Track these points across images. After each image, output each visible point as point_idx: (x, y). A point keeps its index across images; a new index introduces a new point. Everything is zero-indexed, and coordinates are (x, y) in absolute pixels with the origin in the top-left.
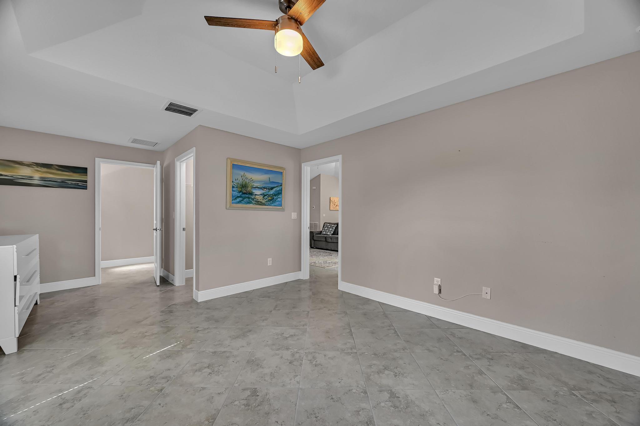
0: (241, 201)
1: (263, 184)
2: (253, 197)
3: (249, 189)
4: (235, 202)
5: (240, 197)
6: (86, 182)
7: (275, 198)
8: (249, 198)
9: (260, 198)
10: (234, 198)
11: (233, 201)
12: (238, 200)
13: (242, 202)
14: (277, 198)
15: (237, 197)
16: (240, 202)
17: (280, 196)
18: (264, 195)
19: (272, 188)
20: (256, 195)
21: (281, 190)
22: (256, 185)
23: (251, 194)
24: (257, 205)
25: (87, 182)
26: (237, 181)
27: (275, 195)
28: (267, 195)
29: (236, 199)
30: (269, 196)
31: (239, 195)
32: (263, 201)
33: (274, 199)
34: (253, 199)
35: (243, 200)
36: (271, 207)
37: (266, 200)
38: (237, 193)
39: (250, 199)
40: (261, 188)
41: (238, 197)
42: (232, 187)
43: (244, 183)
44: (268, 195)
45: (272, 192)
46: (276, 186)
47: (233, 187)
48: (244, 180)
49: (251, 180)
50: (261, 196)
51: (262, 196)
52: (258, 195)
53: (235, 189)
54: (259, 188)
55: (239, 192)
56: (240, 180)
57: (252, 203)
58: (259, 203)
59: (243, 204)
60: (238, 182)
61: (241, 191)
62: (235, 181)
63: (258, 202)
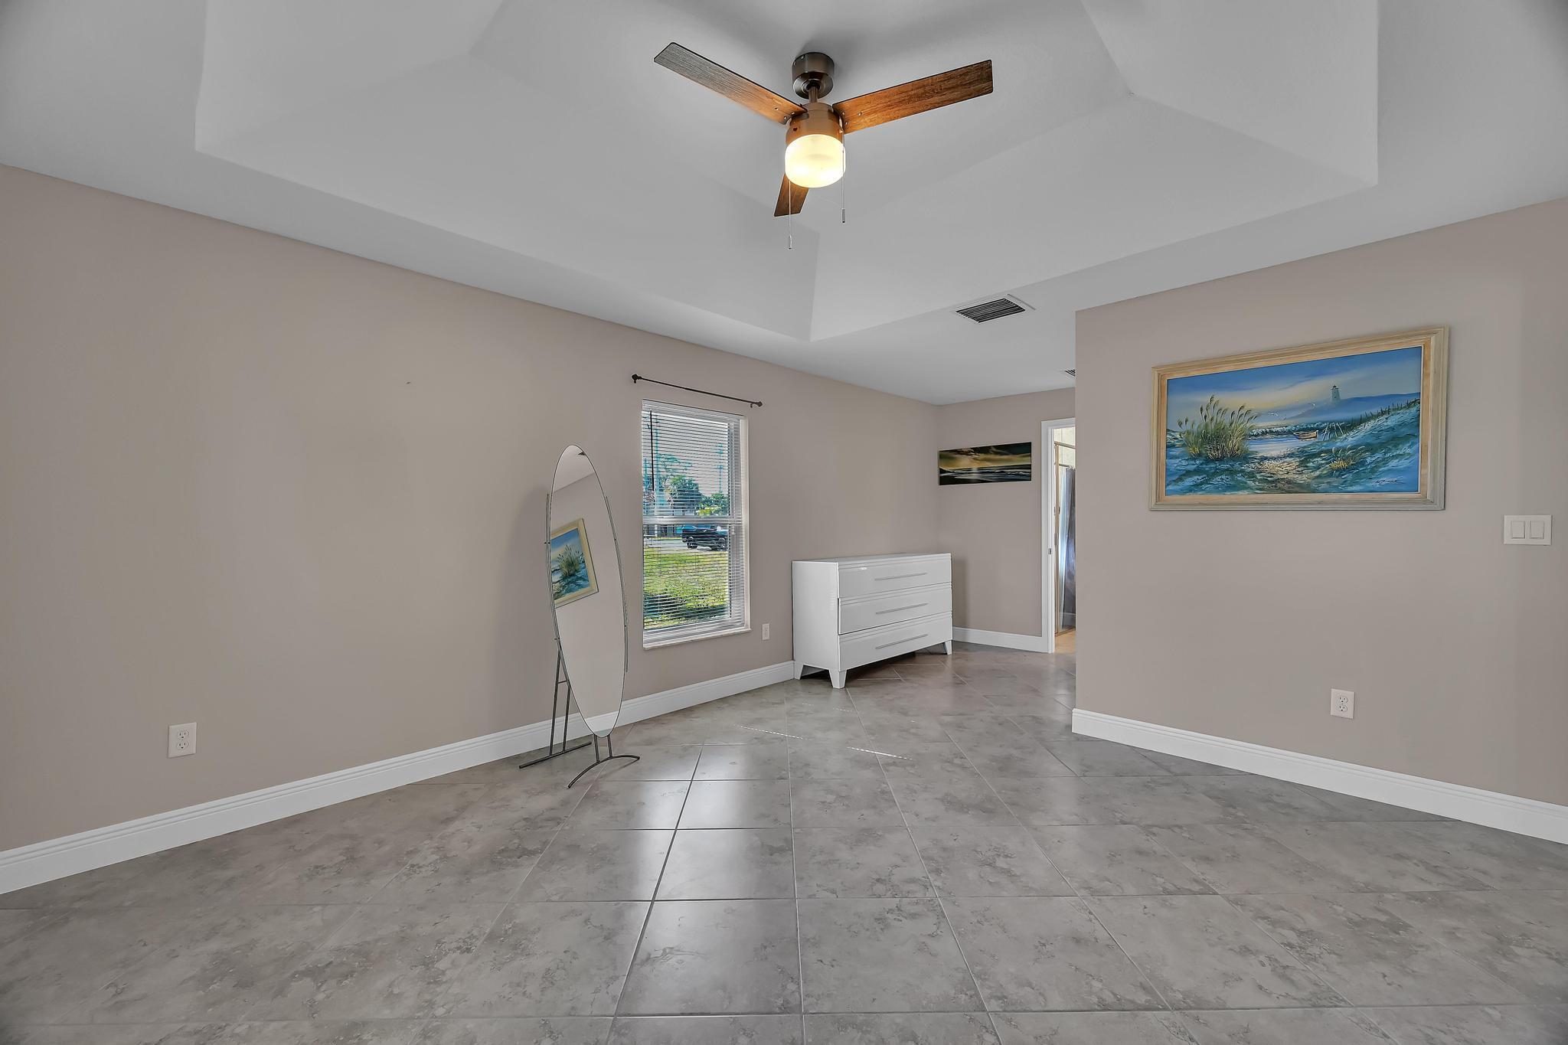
0: (1202, 483)
1: (1298, 416)
2: (1249, 468)
3: (1234, 443)
4: (1176, 487)
5: (1197, 472)
6: (1029, 467)
7: (1369, 460)
8: (1231, 472)
9: (1286, 469)
10: (1174, 478)
11: (1170, 487)
12: (1189, 482)
13: (1204, 487)
14: (1385, 461)
15: (1184, 475)
16: (1196, 487)
17: (1405, 449)
18: (1305, 457)
19: (1351, 426)
20: (1266, 458)
21: (1416, 422)
22: (1262, 425)
23: (1246, 457)
24: (1270, 491)
25: (1030, 469)
26: (1186, 427)
27: (1371, 449)
28: (1322, 452)
29: (1180, 479)
30: (1334, 455)
31: (1192, 467)
32: (1302, 479)
33: (1363, 463)
34: (1251, 476)
35: (1209, 480)
36: (1347, 496)
37: (1318, 473)
38: (1184, 463)
39: (1239, 477)
40: (1290, 432)
41: (1188, 473)
42: (1167, 447)
43: (1212, 427)
44: (1329, 451)
45: (1350, 439)
46: (1375, 411)
47: (1169, 446)
48: (1212, 419)
49: (1243, 411)
50: (1288, 459)
51: (1295, 462)
52: (1274, 459)
53: (1175, 452)
54: (1278, 433)
55: (1194, 459)
56: (1196, 422)
57: (1245, 487)
58: (1274, 484)
59: (1209, 492)
60: (1189, 428)
61: (1200, 455)
62: (1177, 428)
63: (1273, 482)
